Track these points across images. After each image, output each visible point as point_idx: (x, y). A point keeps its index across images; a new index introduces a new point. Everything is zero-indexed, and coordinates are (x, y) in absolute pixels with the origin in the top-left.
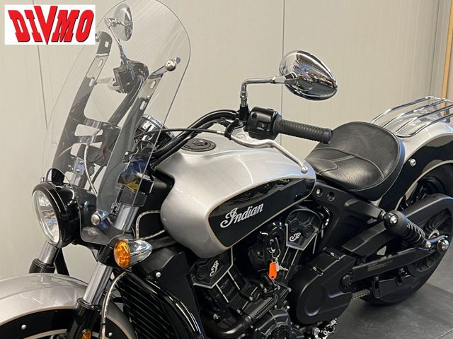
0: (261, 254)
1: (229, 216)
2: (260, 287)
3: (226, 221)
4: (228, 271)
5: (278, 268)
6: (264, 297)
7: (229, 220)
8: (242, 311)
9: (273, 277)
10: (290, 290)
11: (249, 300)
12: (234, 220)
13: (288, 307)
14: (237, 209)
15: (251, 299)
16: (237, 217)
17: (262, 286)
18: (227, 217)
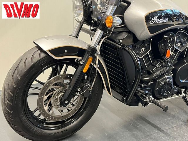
0: (164, 45)
1: (154, 19)
2: (161, 62)
3: (152, 21)
4: (148, 52)
5: (171, 53)
6: (162, 66)
7: (154, 21)
8: (152, 71)
9: (168, 57)
10: (174, 67)
11: (156, 67)
12: (155, 22)
13: (172, 75)
14: (157, 17)
15: (157, 66)
16: (157, 21)
17: (162, 61)
18: (153, 19)
